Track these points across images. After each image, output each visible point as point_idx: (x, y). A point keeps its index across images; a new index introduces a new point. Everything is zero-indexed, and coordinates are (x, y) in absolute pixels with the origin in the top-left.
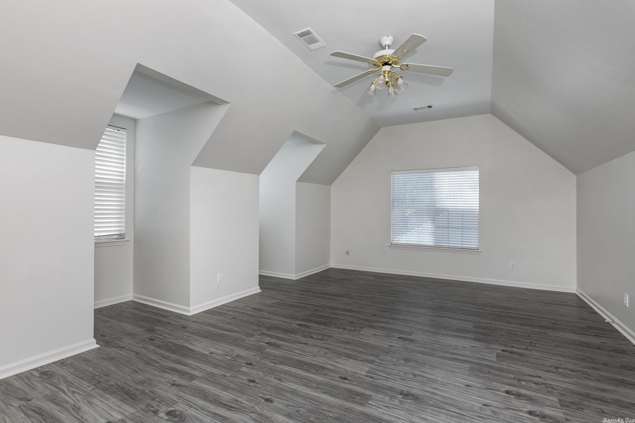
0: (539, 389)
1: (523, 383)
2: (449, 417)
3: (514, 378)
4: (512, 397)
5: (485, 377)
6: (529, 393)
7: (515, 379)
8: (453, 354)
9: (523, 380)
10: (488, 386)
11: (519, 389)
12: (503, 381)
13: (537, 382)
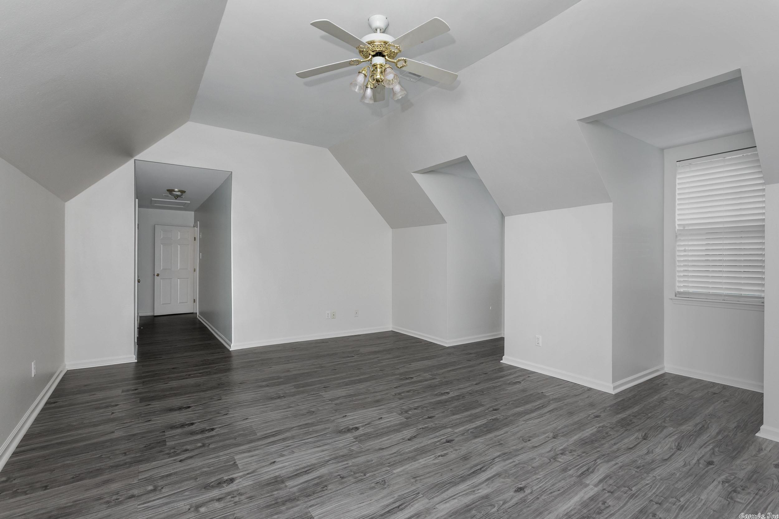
0: (183, 446)
1: (200, 444)
2: (245, 400)
3: (209, 445)
4: (207, 428)
5: (237, 432)
6: (193, 438)
7: (207, 445)
8: (284, 440)
9: (201, 447)
10: (230, 427)
11: (203, 437)
12: (219, 437)
13: (186, 452)
